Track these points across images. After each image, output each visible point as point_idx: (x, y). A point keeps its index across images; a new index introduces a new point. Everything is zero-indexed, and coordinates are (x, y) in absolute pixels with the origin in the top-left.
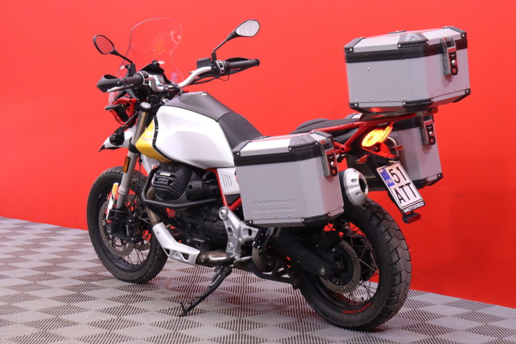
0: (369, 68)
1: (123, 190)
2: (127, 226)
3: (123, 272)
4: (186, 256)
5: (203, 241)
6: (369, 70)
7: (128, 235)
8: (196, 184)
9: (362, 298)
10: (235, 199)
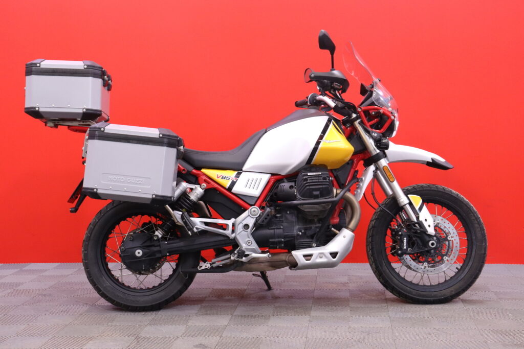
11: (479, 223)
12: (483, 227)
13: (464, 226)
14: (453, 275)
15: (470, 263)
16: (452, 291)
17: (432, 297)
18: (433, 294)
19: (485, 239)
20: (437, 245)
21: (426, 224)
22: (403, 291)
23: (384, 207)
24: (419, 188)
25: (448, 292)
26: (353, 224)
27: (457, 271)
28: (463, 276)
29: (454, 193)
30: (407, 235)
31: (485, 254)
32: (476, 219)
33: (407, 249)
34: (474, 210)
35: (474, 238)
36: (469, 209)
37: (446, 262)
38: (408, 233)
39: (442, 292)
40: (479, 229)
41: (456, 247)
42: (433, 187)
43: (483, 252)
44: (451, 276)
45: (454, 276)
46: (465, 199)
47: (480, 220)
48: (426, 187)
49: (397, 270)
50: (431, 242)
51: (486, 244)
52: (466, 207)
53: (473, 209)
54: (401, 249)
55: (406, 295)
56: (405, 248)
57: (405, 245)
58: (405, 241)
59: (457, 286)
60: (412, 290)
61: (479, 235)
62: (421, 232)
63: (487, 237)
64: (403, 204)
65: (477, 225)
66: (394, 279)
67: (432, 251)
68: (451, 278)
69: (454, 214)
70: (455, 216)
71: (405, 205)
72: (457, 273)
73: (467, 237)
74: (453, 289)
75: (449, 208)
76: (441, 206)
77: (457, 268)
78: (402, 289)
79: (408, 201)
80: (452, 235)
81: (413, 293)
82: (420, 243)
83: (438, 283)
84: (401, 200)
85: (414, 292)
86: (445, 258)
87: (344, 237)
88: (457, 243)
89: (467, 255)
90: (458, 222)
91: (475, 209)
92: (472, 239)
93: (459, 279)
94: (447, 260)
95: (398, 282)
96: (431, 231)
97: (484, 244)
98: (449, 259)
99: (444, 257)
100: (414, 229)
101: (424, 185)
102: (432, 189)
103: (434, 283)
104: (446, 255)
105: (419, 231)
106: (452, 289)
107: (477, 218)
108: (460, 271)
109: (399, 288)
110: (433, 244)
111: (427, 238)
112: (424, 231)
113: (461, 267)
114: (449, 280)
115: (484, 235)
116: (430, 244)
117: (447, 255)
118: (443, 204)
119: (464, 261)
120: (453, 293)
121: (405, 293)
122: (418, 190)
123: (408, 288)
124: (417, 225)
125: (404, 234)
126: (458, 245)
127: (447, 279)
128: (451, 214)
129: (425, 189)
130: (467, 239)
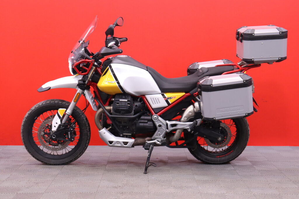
0: (262, 43)
1: (70, 112)
2: (69, 133)
3: (53, 160)
4: (126, 143)
5: (131, 134)
6: (262, 44)
7: (69, 138)
8: (138, 104)
9: (222, 149)
10: (160, 110)
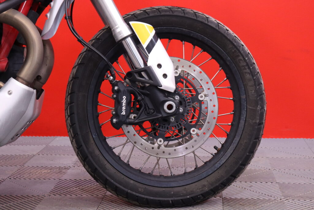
11: (253, 73)
12: (258, 79)
13: (228, 78)
14: (208, 160)
15: (237, 139)
16: (204, 186)
17: (171, 196)
18: (173, 191)
19: (262, 100)
20: (178, 109)
21: (159, 73)
22: (121, 187)
23: (92, 45)
24: (154, 12)
25: (197, 188)
26: (27, 71)
27: (216, 151)
28: (223, 160)
29: (212, 22)
30: (128, 90)
31: (261, 124)
32: (247, 65)
33: (127, 116)
34: (245, 52)
35: (243, 97)
36: (237, 48)
37: (195, 137)
38: (130, 88)
39: (187, 187)
40: (252, 83)
41: (213, 112)
42: (177, 11)
43: (258, 121)
44: (205, 161)
45: (210, 161)
46: (231, 31)
47: (254, 68)
48: (165, 11)
49: (116, 151)
50: (167, 104)
51: (263, 108)
52: (231, 46)
53: (243, 50)
54: (117, 115)
55: (127, 193)
56: (124, 113)
57: (124, 108)
58: (124, 102)
59: (211, 179)
60: (138, 184)
61: (252, 92)
62: (151, 85)
63: (265, 97)
64: (120, 37)
65: (248, 76)
66: (108, 166)
67: (173, 119)
68: (206, 163)
69: (213, 58)
70: (214, 61)
71: (125, 38)
72: (215, 156)
73: (234, 96)
74: (206, 183)
75: (206, 47)
76: (191, 44)
77: (215, 148)
78: (120, 183)
79: (129, 33)
80: (206, 92)
81: (140, 190)
82: (151, 106)
83: (183, 172)
84: (118, 30)
85: (141, 188)
86: (194, 131)
87: (10, 93)
88: (214, 106)
89: (232, 125)
90: (219, 72)
91: (246, 48)
92: (240, 99)
93: (218, 165)
94: (197, 135)
95: (114, 171)
96: (169, 84)
97: (259, 108)
98: (200, 132)
99: (193, 129)
100: (140, 81)
101: (163, 7)
102: (175, 14)
103: (178, 172)
104: (194, 126)
105: (147, 85)
106: (204, 182)
107: (249, 65)
108: (220, 151)
109: (115, 181)
110: (170, 107)
111: (161, 97)
112: (156, 85)
113: (223, 145)
114: (203, 166)
115: (260, 94)
116: (165, 107)
117: (197, 126)
118: (195, 42)
119: (228, 135)
120: (206, 189)
121: (126, 190)
122: (151, 15)
123: (132, 182)
124: (143, 73)
125: (122, 89)
126: (216, 109)
127: (199, 165)
128: (208, 58)
129: (162, 14)
130: (234, 100)
